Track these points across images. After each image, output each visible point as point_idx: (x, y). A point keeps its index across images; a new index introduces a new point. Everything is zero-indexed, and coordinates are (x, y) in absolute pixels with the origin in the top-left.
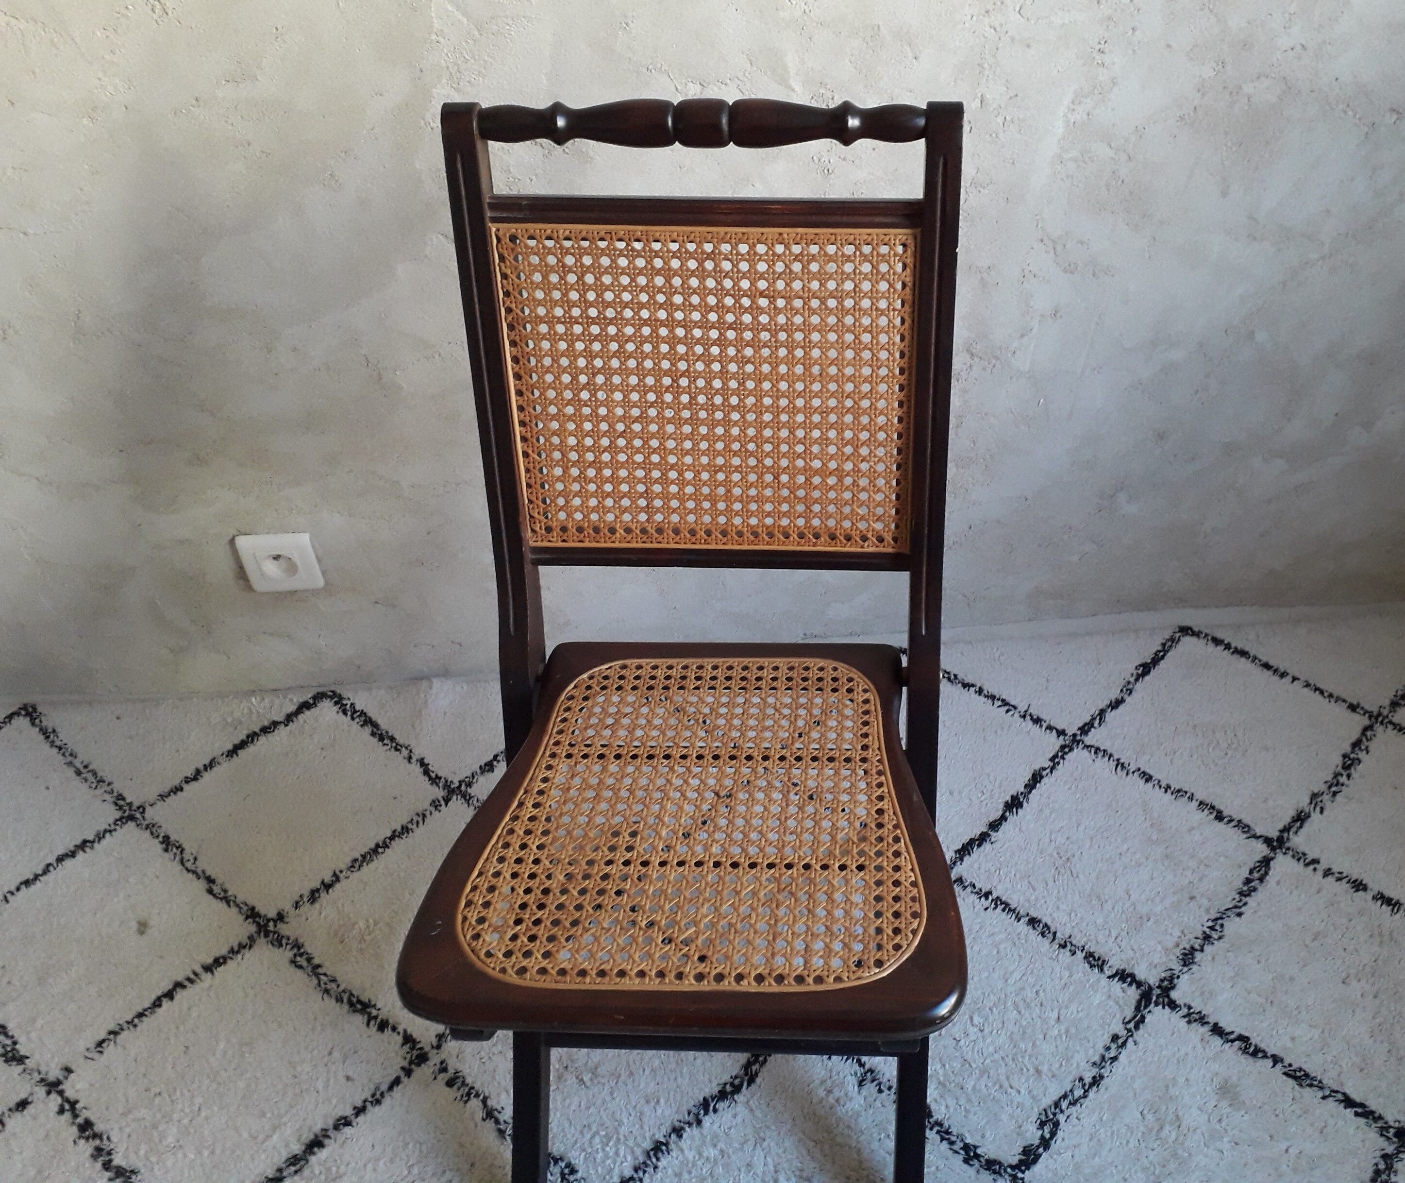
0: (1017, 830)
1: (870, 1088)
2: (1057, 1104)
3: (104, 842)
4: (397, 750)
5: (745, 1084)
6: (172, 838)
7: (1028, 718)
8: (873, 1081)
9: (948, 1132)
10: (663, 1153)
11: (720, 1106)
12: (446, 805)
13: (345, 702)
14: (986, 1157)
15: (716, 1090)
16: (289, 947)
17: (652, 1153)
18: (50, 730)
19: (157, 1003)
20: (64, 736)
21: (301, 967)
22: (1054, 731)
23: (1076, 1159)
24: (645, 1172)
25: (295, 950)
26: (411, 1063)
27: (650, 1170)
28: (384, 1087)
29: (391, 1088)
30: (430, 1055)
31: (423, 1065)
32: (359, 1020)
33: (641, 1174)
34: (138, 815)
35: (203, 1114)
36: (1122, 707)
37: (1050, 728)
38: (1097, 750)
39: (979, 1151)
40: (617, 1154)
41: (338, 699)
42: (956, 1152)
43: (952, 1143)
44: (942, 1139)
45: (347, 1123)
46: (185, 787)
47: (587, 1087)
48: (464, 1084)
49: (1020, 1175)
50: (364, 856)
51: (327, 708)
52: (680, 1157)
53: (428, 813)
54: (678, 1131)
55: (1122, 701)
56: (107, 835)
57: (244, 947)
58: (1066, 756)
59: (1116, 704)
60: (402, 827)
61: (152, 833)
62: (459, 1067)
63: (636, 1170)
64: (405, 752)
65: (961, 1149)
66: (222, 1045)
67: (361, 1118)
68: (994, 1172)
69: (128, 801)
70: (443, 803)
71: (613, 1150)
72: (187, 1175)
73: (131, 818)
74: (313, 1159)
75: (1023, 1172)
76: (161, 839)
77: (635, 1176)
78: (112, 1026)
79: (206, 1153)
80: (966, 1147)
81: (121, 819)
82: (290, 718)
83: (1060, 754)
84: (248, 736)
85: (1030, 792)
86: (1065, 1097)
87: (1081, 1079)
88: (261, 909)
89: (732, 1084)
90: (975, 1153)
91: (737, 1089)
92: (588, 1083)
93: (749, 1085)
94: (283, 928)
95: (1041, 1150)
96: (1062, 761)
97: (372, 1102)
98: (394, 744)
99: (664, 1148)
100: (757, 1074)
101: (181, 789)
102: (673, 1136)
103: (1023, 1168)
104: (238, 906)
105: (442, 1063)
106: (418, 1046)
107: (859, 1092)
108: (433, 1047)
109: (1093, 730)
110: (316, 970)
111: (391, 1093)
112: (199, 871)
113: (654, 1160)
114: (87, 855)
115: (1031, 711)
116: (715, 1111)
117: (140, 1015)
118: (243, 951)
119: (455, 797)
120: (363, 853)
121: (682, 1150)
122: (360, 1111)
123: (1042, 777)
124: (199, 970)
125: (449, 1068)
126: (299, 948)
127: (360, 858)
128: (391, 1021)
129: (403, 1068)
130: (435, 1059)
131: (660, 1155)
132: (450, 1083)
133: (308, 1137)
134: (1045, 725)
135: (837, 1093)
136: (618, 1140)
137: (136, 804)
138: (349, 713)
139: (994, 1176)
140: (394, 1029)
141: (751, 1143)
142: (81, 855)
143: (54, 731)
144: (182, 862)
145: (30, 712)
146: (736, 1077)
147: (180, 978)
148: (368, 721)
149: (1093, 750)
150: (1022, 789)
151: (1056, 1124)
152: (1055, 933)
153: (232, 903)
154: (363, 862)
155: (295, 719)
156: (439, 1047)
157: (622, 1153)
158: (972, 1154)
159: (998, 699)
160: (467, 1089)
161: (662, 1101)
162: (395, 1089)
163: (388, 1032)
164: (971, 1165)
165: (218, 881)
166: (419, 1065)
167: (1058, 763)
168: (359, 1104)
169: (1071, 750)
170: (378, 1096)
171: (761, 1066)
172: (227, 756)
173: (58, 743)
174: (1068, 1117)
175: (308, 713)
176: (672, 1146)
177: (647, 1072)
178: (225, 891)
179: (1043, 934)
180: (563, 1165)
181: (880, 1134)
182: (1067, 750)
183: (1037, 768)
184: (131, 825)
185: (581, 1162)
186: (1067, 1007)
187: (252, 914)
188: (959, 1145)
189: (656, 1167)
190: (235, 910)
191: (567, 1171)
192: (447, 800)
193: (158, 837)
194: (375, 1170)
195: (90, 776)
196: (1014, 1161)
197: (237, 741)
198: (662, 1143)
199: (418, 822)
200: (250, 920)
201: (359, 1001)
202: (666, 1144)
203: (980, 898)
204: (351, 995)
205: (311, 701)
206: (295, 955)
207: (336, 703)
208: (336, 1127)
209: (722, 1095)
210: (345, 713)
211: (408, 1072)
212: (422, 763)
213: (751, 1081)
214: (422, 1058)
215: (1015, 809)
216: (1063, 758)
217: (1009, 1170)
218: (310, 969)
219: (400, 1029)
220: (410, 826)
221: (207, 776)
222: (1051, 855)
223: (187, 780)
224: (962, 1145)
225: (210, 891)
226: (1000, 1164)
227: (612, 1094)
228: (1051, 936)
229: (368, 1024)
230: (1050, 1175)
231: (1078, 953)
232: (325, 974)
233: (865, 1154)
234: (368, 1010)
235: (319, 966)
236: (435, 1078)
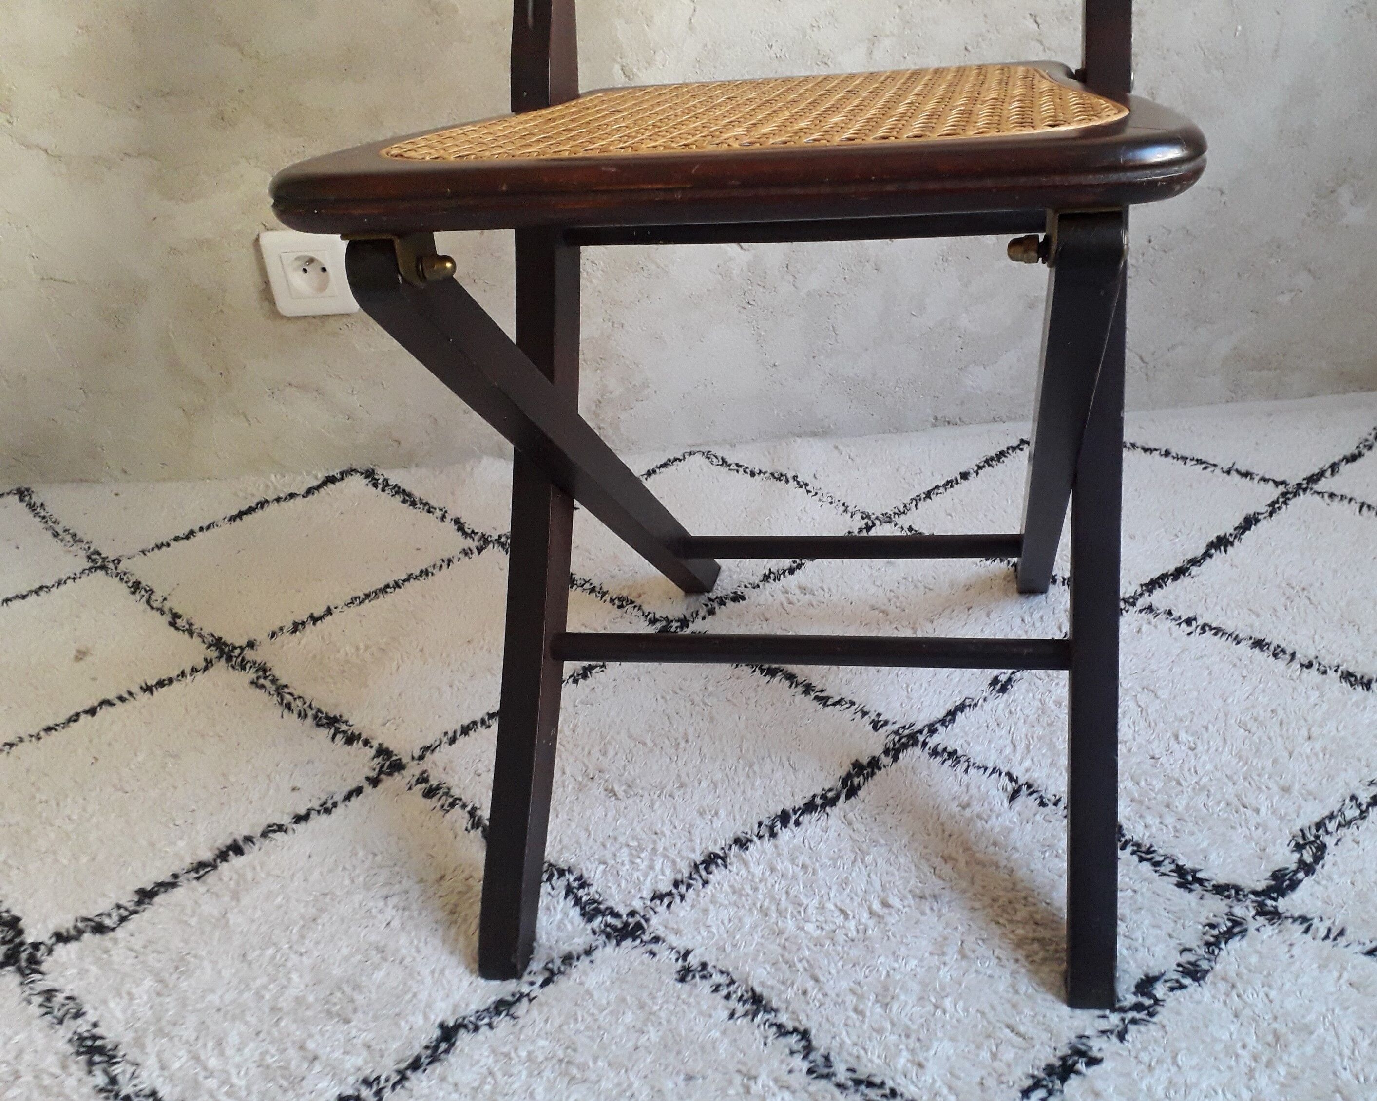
0: (1227, 564)
1: (1026, 802)
2: (1319, 825)
3: (63, 588)
4: (429, 511)
5: (843, 797)
6: (143, 584)
7: (1233, 473)
8: (1031, 794)
9: (1149, 852)
10: (717, 865)
11: (805, 819)
12: (479, 553)
13: (377, 477)
14: (1214, 882)
15: (800, 803)
16: (253, 670)
17: (701, 867)
18: (39, 505)
19: (75, 718)
20: (51, 509)
21: (262, 687)
22: (1271, 483)
23: (1359, 886)
24: (689, 886)
25: (261, 673)
26: (380, 772)
27: (698, 884)
28: (338, 798)
29: (348, 797)
30: (408, 766)
31: (396, 774)
32: (325, 733)
33: (682, 888)
34: (111, 566)
35: (94, 820)
36: (1359, 462)
37: (1264, 479)
38: (1332, 495)
39: (1200, 875)
40: (651, 867)
41: (370, 474)
42: (1163, 874)
43: (1157, 864)
44: (1141, 860)
45: (280, 828)
46: (173, 543)
47: (618, 799)
48: (447, 794)
49: (1269, 902)
50: (367, 596)
51: (357, 482)
52: (743, 872)
53: (455, 560)
54: (742, 843)
55: (1360, 455)
56: (69, 582)
57: (197, 671)
58: (1288, 502)
59: (1352, 458)
60: (422, 571)
61: (121, 579)
62: (444, 778)
63: (676, 884)
64: (439, 513)
65: (1172, 871)
66: (141, 758)
67: (301, 827)
68: (1228, 897)
69: (103, 556)
70: (475, 551)
71: (646, 863)
72: (51, 880)
73: (103, 568)
74: (224, 867)
75: (1275, 900)
76: (130, 584)
77: (674, 891)
78: (11, 739)
79: (84, 859)
80: (1180, 871)
81: (90, 569)
82: (309, 492)
83: (1281, 500)
84: (257, 504)
85: (1243, 533)
86: (1331, 817)
87: (1353, 798)
88: (228, 639)
89: (823, 797)
90: (1194, 877)
91: (833, 802)
92: (621, 794)
93: (848, 797)
94: (249, 654)
95: (1301, 875)
96: (1284, 506)
97: (319, 812)
98: (427, 508)
99: (719, 861)
100: (859, 787)
101: (168, 545)
102: (734, 849)
103: (1274, 895)
104: (200, 636)
105: (424, 772)
106: (394, 758)
107: (1010, 808)
108: (413, 758)
109: (1323, 479)
110: (280, 689)
111: (347, 803)
112: (166, 609)
113: (703, 873)
114: (39, 598)
115: (1237, 467)
116: (797, 823)
117: (48, 729)
118: (195, 674)
119: (491, 545)
120: (367, 592)
121: (746, 864)
122: (299, 819)
123: (1257, 521)
124: (135, 689)
125: (431, 778)
126: (265, 671)
127: (362, 596)
128: (364, 736)
129: (368, 778)
130: (413, 770)
131: (713, 867)
132: (429, 793)
133: (224, 841)
134: (1257, 478)
135: (976, 808)
136: (654, 850)
137: (111, 558)
138: (380, 487)
139: (1229, 901)
140: (366, 743)
141: (849, 856)
142: (33, 598)
143: (42, 505)
144: (148, 602)
145: (22, 493)
146: (830, 790)
147: (111, 696)
148: (398, 490)
149: (1326, 496)
150: (1232, 531)
151: (1323, 848)
152: (1293, 655)
153: (195, 635)
154: (363, 600)
155: (316, 492)
156: (421, 758)
157: (658, 867)
158: (1190, 878)
159: (1192, 460)
160: (451, 800)
161: (722, 813)
162: (353, 799)
163: (358, 745)
164: (1191, 891)
165: (185, 618)
166: (390, 774)
167: (1279, 508)
168: (302, 811)
169: (1296, 495)
170: (329, 805)
171: (866, 779)
172: (230, 520)
173: (43, 513)
174: (1339, 840)
175: (331, 486)
176: (732, 858)
177: (704, 784)
178: (191, 624)
179: (1275, 655)
180: (571, 878)
181: (1044, 853)
182: (1289, 496)
183: (1251, 512)
184: (100, 573)
185: (598, 876)
186: (1321, 726)
187: (218, 643)
188: (1167, 867)
189: (706, 883)
190: (196, 640)
191: (576, 884)
192: (480, 550)
193: (127, 582)
194: (306, 880)
195: (68, 538)
196: (1261, 886)
197: (244, 508)
198: (717, 856)
199: (441, 567)
200: (213, 648)
201: (327, 717)
202: (724, 859)
203: (1179, 624)
204: (319, 711)
205: (338, 476)
206: (258, 678)
207: (366, 477)
208: (264, 834)
209: (810, 807)
210: (375, 486)
211: (374, 782)
212: (457, 521)
213: (852, 792)
214: (398, 766)
215: (1222, 548)
216: (1285, 503)
217: (1251, 896)
218: (274, 687)
219: (375, 744)
220: (431, 569)
221: (200, 536)
222: (1279, 586)
223: (177, 539)
224: (1173, 867)
225: (173, 624)
226: (1238, 889)
227: (651, 806)
228: (1288, 657)
229: (333, 738)
230: (1319, 904)
231: (1331, 673)
232: (291, 694)
233: (1022, 873)
234: (337, 725)
235: (286, 686)
236: (410, 789)
